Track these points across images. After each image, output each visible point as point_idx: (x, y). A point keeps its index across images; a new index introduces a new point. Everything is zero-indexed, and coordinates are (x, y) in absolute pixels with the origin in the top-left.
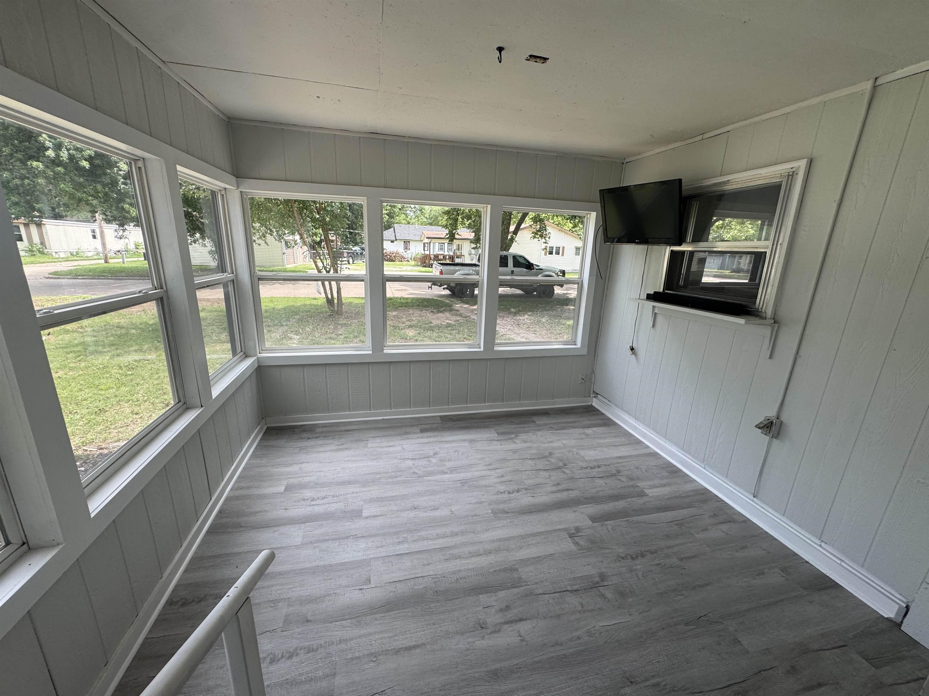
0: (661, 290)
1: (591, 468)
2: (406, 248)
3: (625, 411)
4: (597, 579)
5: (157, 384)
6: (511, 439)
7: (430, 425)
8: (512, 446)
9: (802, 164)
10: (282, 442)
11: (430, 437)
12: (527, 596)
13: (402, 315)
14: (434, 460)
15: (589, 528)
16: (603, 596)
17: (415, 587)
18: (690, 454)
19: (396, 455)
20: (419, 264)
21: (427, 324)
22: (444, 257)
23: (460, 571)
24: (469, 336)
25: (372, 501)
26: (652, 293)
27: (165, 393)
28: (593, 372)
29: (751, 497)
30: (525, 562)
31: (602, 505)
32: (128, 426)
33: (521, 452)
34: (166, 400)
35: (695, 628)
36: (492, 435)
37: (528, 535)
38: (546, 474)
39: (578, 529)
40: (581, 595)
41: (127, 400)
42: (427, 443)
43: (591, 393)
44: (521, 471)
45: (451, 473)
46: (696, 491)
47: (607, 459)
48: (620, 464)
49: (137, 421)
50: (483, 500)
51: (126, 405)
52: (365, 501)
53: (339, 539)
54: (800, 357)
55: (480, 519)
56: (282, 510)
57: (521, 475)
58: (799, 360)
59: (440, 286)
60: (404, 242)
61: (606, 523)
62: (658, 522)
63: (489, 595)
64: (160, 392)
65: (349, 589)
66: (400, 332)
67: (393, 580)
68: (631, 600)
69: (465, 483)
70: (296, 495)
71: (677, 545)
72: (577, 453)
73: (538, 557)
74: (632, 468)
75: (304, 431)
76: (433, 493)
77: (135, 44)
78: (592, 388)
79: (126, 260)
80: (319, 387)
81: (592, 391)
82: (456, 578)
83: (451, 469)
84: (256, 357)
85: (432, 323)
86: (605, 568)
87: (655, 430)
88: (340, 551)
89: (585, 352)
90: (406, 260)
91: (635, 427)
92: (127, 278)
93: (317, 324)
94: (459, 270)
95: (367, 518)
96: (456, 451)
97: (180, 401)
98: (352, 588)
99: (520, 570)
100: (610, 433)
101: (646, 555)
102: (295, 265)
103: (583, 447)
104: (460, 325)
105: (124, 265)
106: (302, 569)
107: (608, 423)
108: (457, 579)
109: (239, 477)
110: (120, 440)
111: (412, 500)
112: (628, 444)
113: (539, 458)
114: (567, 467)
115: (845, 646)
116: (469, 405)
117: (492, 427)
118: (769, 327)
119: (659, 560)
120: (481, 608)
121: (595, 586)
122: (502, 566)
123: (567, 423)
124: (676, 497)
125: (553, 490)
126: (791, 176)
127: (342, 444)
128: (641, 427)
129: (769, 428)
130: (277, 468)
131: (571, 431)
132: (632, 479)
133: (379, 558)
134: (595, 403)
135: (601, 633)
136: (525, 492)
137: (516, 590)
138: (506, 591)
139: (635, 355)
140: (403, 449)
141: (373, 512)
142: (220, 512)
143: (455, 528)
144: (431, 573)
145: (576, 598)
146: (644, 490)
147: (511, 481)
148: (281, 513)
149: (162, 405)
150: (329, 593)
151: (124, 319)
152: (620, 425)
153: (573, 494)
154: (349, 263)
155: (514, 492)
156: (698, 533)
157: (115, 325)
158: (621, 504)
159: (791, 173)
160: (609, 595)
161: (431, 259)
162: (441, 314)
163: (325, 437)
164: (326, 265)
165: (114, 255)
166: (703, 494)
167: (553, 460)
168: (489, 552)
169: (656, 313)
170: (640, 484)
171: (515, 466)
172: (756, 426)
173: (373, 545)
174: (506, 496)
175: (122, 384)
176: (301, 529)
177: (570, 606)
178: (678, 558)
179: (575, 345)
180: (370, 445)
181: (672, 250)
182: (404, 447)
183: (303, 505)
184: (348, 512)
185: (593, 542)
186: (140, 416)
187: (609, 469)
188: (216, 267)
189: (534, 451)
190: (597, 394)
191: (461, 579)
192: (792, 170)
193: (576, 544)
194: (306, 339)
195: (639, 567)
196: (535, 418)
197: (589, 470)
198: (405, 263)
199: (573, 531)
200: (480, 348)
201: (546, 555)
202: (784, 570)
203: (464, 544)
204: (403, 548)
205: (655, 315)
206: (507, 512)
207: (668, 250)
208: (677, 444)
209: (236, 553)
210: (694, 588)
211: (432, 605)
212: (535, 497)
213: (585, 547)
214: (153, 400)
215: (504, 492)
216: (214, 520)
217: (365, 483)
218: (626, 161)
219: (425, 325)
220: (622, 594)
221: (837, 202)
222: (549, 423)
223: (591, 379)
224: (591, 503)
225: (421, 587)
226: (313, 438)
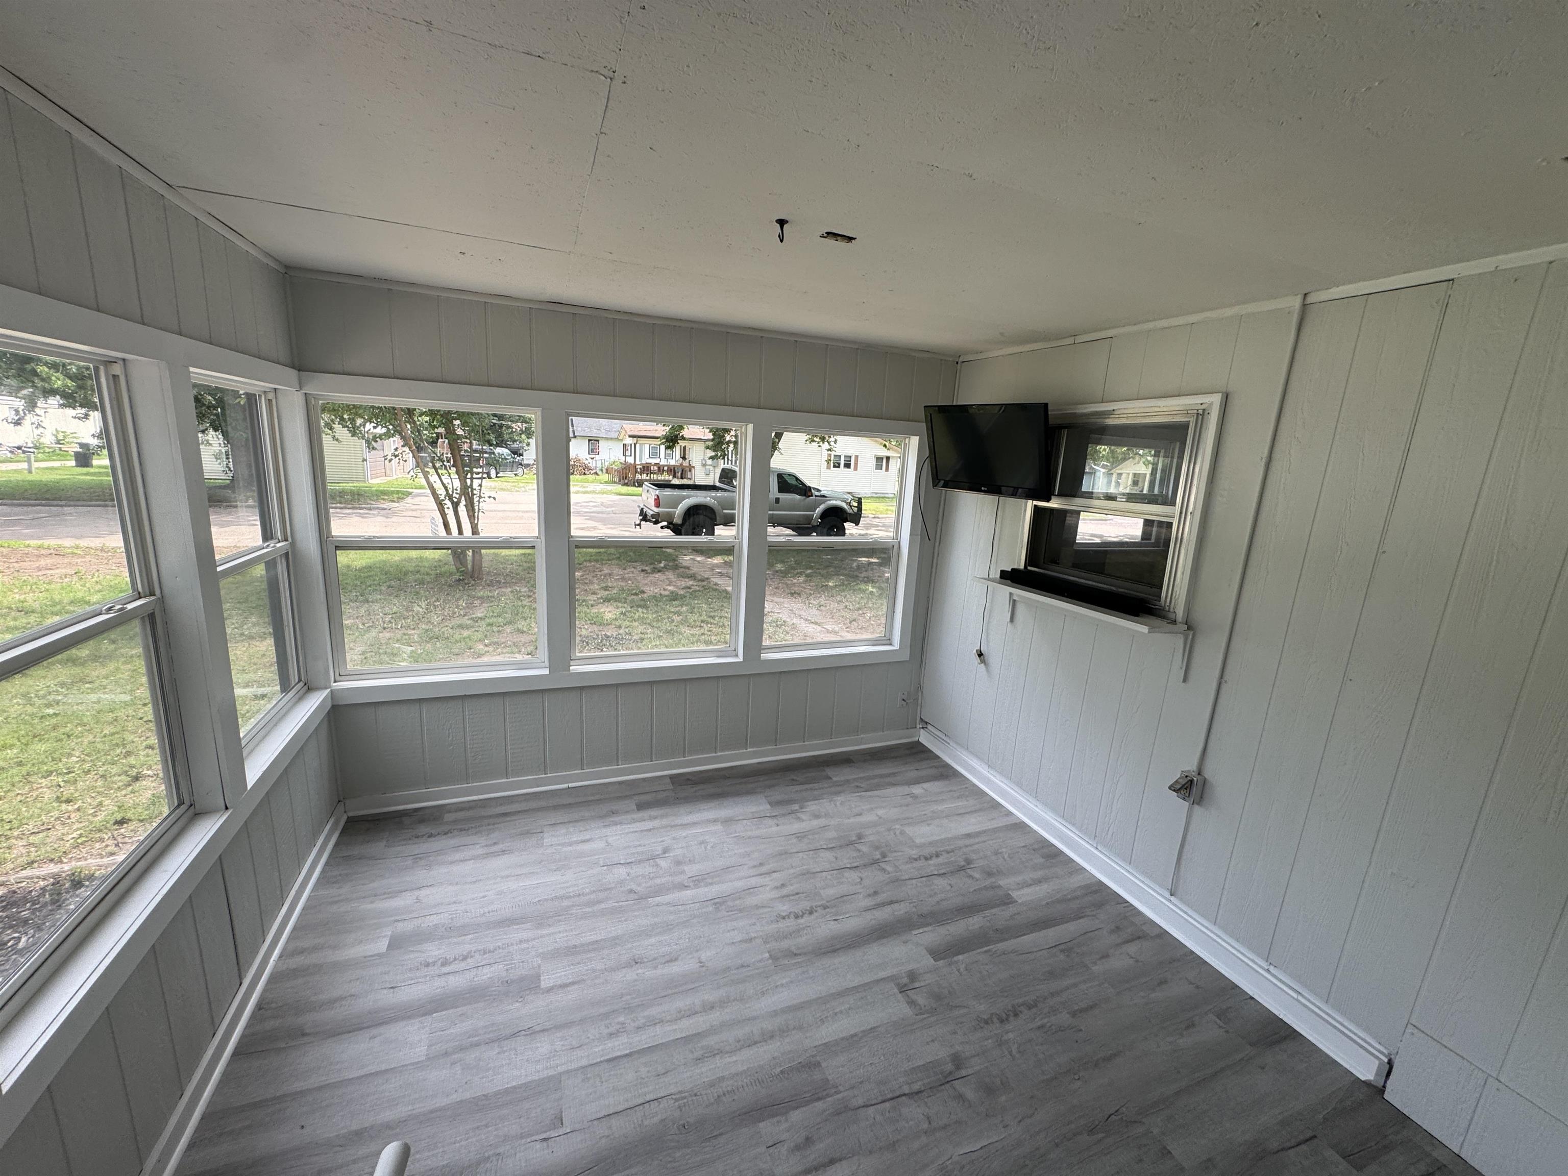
0: (1022, 567)
1: (926, 859)
2: (593, 451)
3: (972, 753)
4: (950, 1067)
5: (113, 734)
6: (793, 812)
7: (654, 794)
8: (796, 827)
9: (1215, 400)
10: (377, 847)
11: (655, 818)
12: (838, 1113)
13: (589, 577)
14: (663, 863)
15: (931, 971)
16: (960, 1097)
17: (646, 1123)
18: (1074, 825)
19: (597, 857)
20: (617, 479)
21: (636, 594)
22: (659, 468)
23: (722, 1079)
24: (710, 617)
25: (555, 954)
26: (1010, 570)
27: (128, 754)
28: (919, 688)
29: (1167, 895)
30: (830, 1048)
31: (948, 927)
32: (49, 829)
33: (810, 837)
34: (132, 767)
35: (1103, 1138)
36: (761, 808)
37: (832, 994)
38: (853, 876)
39: (913, 976)
40: (926, 1100)
41: (47, 771)
42: (650, 830)
43: (918, 721)
44: (814, 873)
45: (696, 886)
46: (1087, 886)
47: (949, 839)
48: (970, 848)
49: (69, 818)
50: (753, 935)
51: (44, 782)
52: (544, 956)
53: (498, 1040)
54: (1226, 682)
55: (751, 973)
56: (385, 991)
57: (812, 881)
58: (1224, 687)
59: (656, 523)
60: (589, 440)
61: (955, 958)
62: (1035, 950)
63: (775, 1120)
64: (118, 751)
65: (523, 1141)
66: (588, 611)
67: (604, 1113)
68: (1003, 1098)
69: (721, 904)
70: (412, 956)
71: (1067, 988)
72: (902, 833)
73: (852, 1036)
74: (989, 853)
75: (422, 821)
76: (668, 928)
77: (116, 159)
78: (919, 715)
79: (35, 465)
80: (450, 739)
81: (918, 719)
82: (716, 1095)
83: (694, 878)
84: (329, 690)
85: (643, 592)
86: (962, 1043)
87: (1019, 784)
88: (502, 1066)
89: (906, 656)
90: (592, 472)
91: (989, 780)
92: (37, 502)
93: (434, 599)
94: (689, 497)
95: (549, 990)
96: (701, 843)
97: (181, 803)
98: (529, 1140)
99: (824, 1065)
100: (951, 791)
101: (1021, 1012)
102: (389, 479)
103: (910, 820)
104: (694, 595)
105: (30, 477)
106: (432, 1112)
107: (946, 773)
108: (719, 1096)
109: (295, 929)
110: (33, 862)
111: (629, 946)
112: (980, 810)
113: (841, 847)
114: (887, 859)
115: (1315, 1137)
116: (719, 754)
117: (761, 792)
118: (1181, 636)
119: (1042, 1019)
120: (764, 1149)
121: (947, 1080)
122: (794, 1061)
123: (881, 776)
124: (1058, 901)
125: (868, 904)
126: (1202, 415)
127: (495, 844)
128: (998, 780)
129: (1188, 789)
130: (372, 902)
131: (890, 791)
132: (990, 874)
133: (576, 1070)
134: (924, 738)
135: (963, 1167)
136: (823, 912)
137: (819, 1105)
138: (804, 1109)
139: (985, 664)
140: (608, 844)
141: (560, 977)
142: (259, 1007)
143: (710, 996)
144: (673, 1089)
145: (919, 1106)
146: (1010, 892)
147: (797, 894)
148: (386, 998)
149: (123, 777)
150: (486, 1154)
151: (34, 592)
152: (965, 777)
153: (901, 909)
154: (489, 477)
155: (804, 914)
156: (1095, 963)
157: (13, 606)
158: (975, 922)
159: (1201, 412)
160: (970, 1094)
161: (636, 472)
162: (660, 574)
163: (461, 830)
164: (453, 492)
165: (9, 455)
166: (1096, 892)
167: (864, 849)
168: (768, 1036)
169: (1014, 601)
170: (1003, 882)
171: (803, 865)
172: (1170, 788)
173: (563, 1045)
174: (791, 923)
175: (35, 737)
176: (424, 1028)
177: (911, 1123)
178: (1068, 1013)
179: (891, 644)
180: (547, 841)
181: (1035, 506)
182: (610, 840)
183: (426, 976)
184: (512, 981)
185: (938, 997)
186: (76, 806)
187: (952, 859)
188: (228, 482)
189: (832, 834)
190: (926, 723)
191: (724, 1094)
192: (1203, 407)
193: (912, 1003)
194: (414, 629)
195: (1011, 1035)
196: (830, 771)
197: (922, 863)
198: (591, 477)
199: (905, 980)
200: (737, 656)
201: (863, 1031)
202: (1221, 1015)
203: (725, 1025)
204: (619, 1046)
205: (1014, 603)
206: (795, 955)
207: (1030, 504)
208: (1054, 810)
209: (297, 1093)
210: (1096, 1065)
211: (678, 1154)
212: (840, 921)
213: (927, 1008)
214: (105, 768)
215: (788, 916)
216: (248, 1026)
217: (541, 920)
218: (961, 360)
219: (633, 597)
220: (990, 1090)
221: (1264, 460)
222: (855, 780)
223: (916, 700)
224: (930, 924)
225: (656, 1120)
226: (439, 834)
